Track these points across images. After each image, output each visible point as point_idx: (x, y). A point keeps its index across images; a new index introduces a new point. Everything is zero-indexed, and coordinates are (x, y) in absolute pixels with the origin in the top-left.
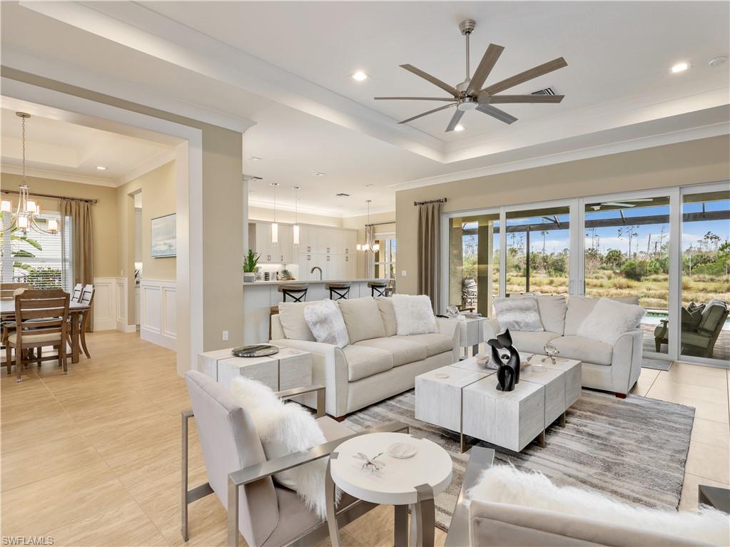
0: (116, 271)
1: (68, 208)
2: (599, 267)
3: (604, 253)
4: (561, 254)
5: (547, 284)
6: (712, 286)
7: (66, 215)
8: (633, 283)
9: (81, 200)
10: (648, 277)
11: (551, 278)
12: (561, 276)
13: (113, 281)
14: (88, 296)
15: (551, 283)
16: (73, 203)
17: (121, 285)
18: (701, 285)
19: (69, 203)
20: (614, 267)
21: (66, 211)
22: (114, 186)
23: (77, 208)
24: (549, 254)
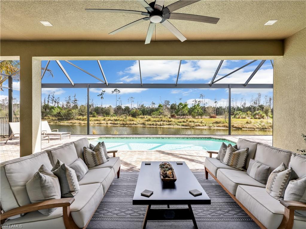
2: (122, 113)
3: (123, 107)
4: (108, 108)
5: (103, 120)
6: (157, 119)
8: (134, 119)
10: (139, 117)
11: (105, 118)
12: (108, 116)
15: (104, 120)
18: (155, 119)
20: (127, 113)
24: (104, 107)
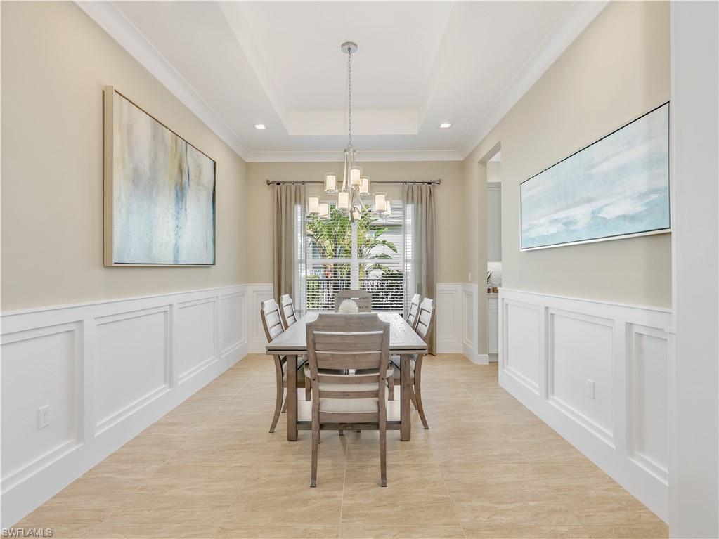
0: (462, 275)
1: (410, 193)
7: (408, 203)
9: (423, 182)
13: (458, 287)
14: (426, 318)
16: (415, 186)
17: (469, 295)
19: (410, 187)
21: (408, 198)
22: (459, 158)
23: (420, 192)
